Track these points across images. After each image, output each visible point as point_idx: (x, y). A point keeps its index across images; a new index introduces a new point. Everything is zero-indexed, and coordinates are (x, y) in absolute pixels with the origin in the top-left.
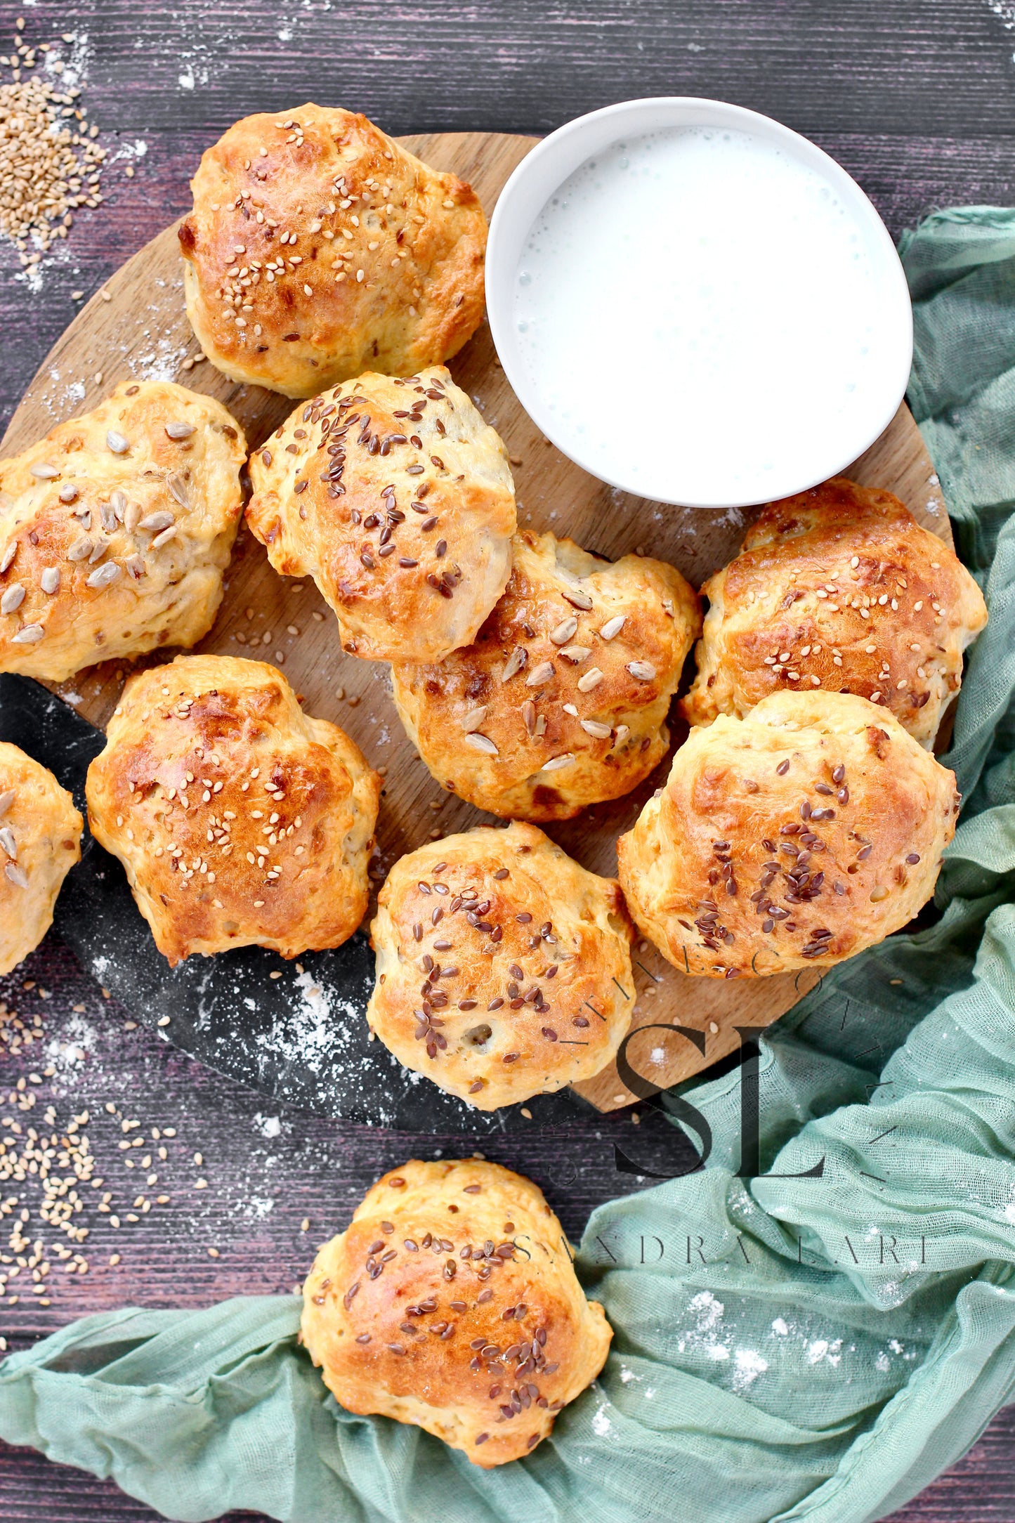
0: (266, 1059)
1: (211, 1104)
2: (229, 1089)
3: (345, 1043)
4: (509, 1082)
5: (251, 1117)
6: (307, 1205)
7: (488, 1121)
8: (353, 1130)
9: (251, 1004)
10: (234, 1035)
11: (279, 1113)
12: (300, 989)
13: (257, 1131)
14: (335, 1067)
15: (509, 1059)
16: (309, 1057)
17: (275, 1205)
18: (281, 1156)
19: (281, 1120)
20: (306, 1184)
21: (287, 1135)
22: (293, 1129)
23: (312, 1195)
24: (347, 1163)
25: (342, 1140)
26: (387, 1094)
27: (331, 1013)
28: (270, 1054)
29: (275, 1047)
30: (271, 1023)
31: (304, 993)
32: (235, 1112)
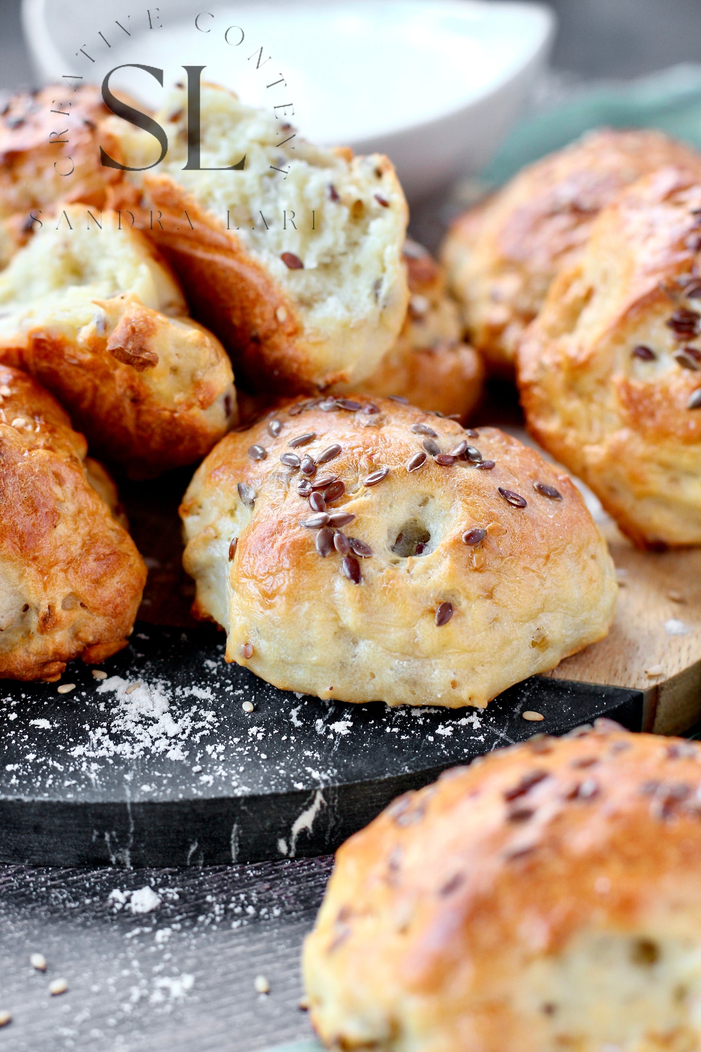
0: (94, 766)
1: (30, 901)
2: (53, 879)
3: (210, 723)
4: (490, 595)
5: (104, 899)
6: (252, 966)
7: (481, 738)
8: (277, 871)
9: (43, 723)
10: (31, 757)
11: (149, 883)
12: (111, 694)
13: (122, 910)
14: (209, 749)
15: (474, 539)
16: (161, 749)
17: (197, 980)
18: (177, 926)
19: (155, 889)
20: (238, 945)
21: (173, 902)
22: (178, 893)
23: (254, 954)
24: (288, 907)
25: (267, 885)
26: (308, 753)
27: (172, 703)
28: (102, 760)
29: (101, 753)
30: (85, 733)
31: (119, 696)
32: (76, 899)
